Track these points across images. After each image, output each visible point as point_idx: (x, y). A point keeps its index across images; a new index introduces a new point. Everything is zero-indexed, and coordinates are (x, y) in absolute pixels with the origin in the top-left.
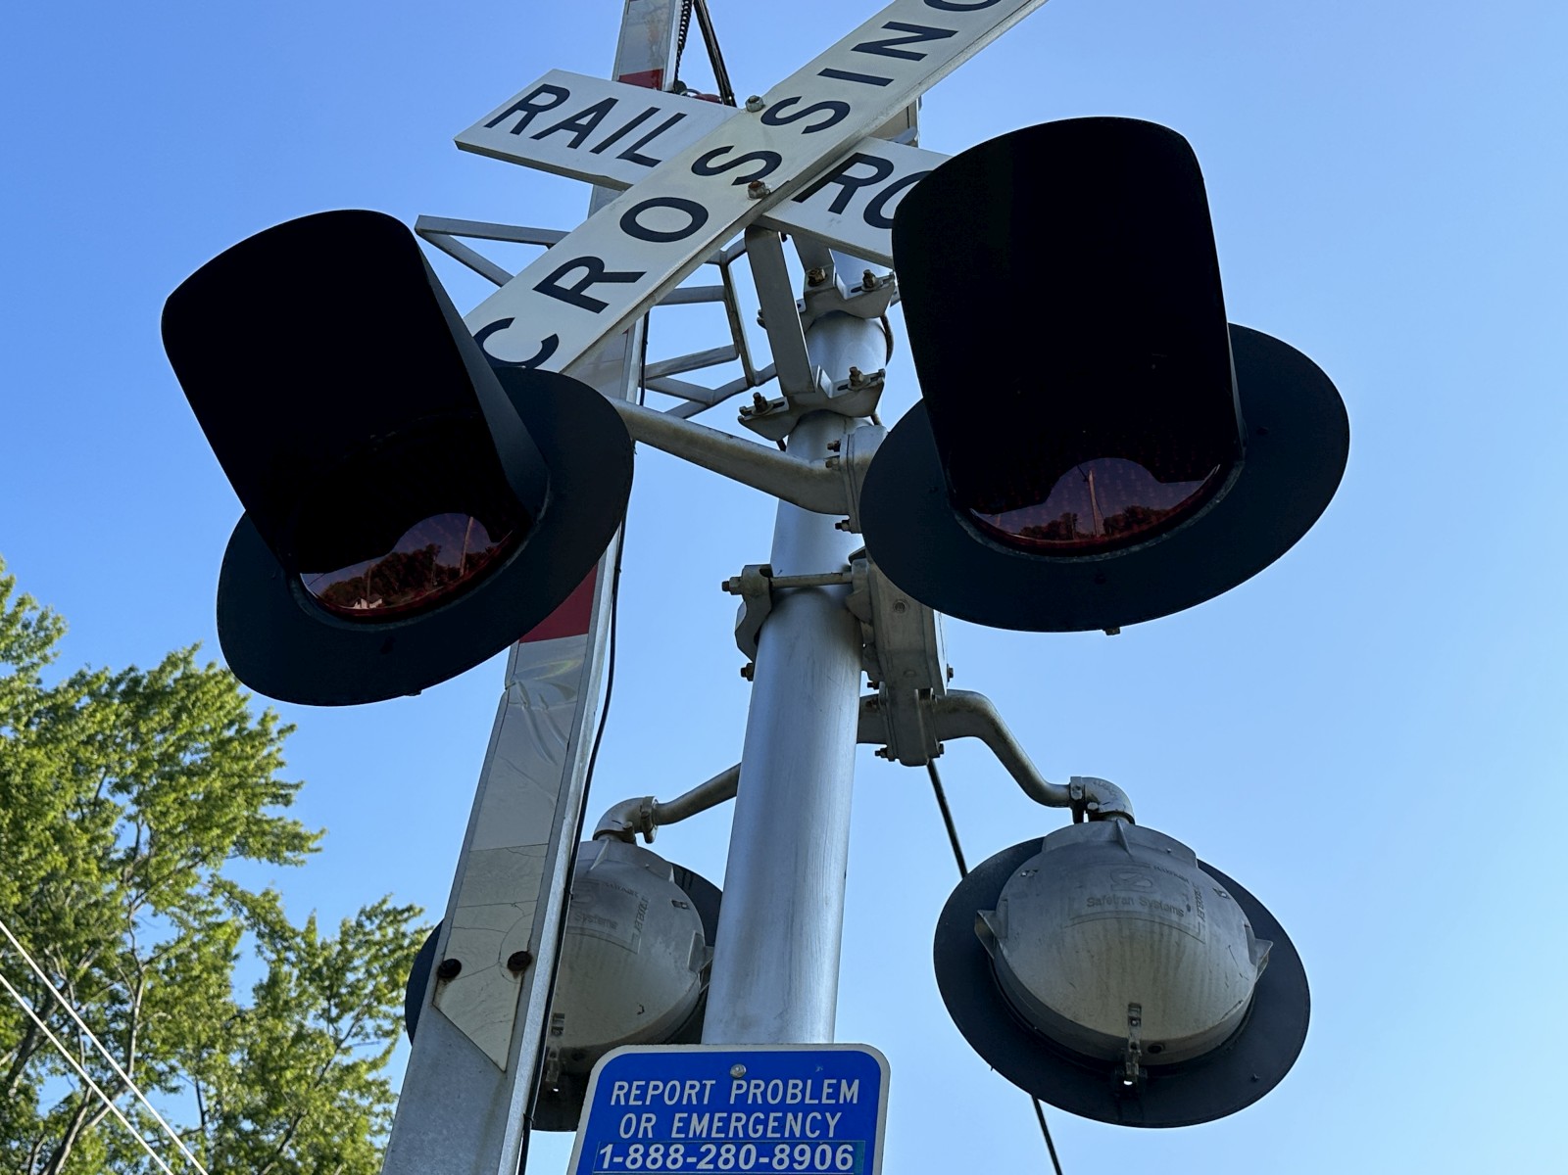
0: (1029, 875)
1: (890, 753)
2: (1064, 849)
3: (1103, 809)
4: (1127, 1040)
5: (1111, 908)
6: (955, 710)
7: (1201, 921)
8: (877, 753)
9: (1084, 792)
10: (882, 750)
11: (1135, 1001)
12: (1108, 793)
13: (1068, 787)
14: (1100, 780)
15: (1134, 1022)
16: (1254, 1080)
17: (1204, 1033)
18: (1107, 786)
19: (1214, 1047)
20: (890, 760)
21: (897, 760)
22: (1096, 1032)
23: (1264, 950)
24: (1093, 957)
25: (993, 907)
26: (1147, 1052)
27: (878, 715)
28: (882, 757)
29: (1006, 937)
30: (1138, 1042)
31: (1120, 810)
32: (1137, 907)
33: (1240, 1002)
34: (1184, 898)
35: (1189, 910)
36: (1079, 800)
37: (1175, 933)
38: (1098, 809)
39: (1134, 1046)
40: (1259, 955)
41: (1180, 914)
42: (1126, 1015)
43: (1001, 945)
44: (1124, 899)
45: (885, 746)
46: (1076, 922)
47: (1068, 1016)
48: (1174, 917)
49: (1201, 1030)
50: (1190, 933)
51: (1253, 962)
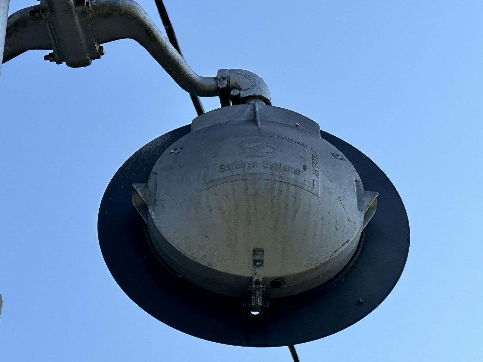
0: (177, 151)
1: (57, 57)
2: (208, 128)
3: (244, 94)
4: (251, 279)
5: (238, 171)
6: (109, 15)
7: (316, 178)
8: (47, 58)
9: (228, 82)
10: (51, 54)
11: (259, 246)
12: (249, 81)
13: (216, 79)
14: (242, 71)
15: (258, 264)
16: (360, 303)
17: (317, 268)
18: (247, 75)
19: (328, 279)
20: (58, 63)
21: (64, 63)
22: (227, 274)
23: (371, 199)
24: (223, 213)
25: (145, 180)
26: (269, 287)
27: (42, 22)
28: (51, 61)
29: (155, 204)
30: (261, 279)
31: (258, 94)
32: (260, 169)
33: (347, 242)
34: (302, 160)
35: (305, 168)
36: (224, 88)
37: (292, 188)
38: (239, 95)
39: (257, 283)
40: (366, 204)
41: (297, 172)
42: (251, 259)
43: (150, 211)
44: (250, 163)
45: (52, 51)
46: (210, 186)
47: (204, 263)
48: (292, 176)
49: (314, 266)
50: (305, 188)
51: (360, 209)
